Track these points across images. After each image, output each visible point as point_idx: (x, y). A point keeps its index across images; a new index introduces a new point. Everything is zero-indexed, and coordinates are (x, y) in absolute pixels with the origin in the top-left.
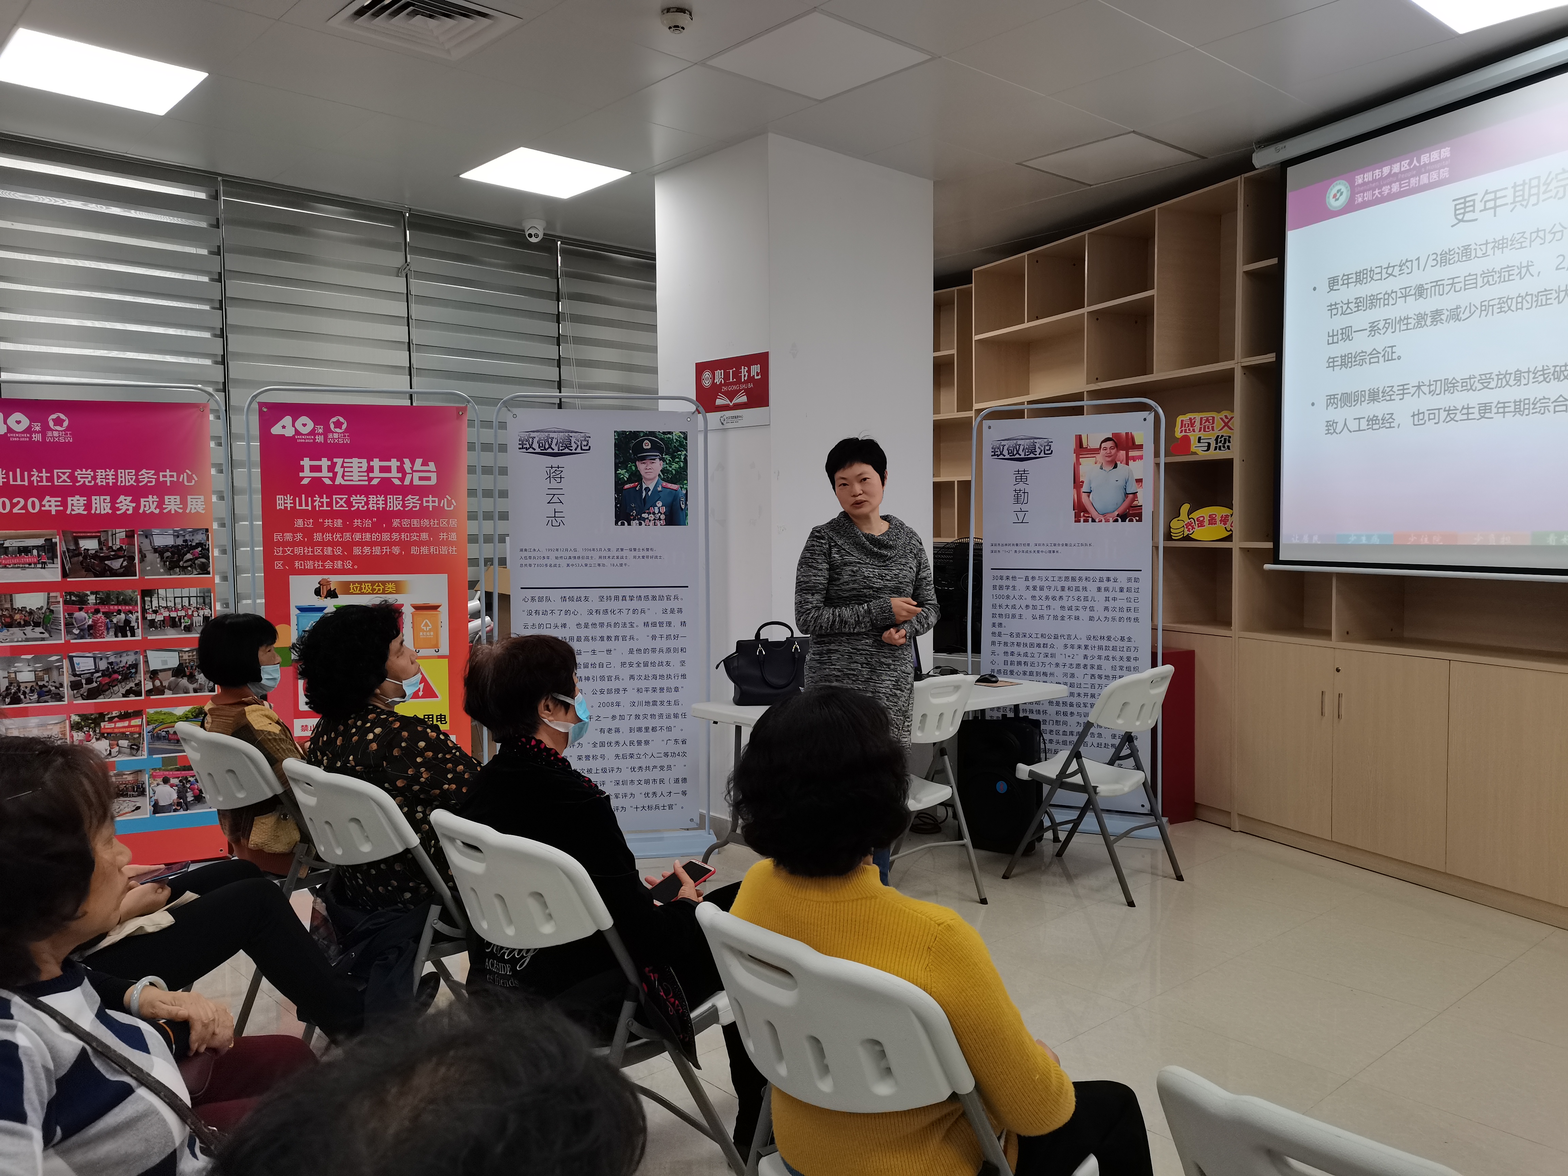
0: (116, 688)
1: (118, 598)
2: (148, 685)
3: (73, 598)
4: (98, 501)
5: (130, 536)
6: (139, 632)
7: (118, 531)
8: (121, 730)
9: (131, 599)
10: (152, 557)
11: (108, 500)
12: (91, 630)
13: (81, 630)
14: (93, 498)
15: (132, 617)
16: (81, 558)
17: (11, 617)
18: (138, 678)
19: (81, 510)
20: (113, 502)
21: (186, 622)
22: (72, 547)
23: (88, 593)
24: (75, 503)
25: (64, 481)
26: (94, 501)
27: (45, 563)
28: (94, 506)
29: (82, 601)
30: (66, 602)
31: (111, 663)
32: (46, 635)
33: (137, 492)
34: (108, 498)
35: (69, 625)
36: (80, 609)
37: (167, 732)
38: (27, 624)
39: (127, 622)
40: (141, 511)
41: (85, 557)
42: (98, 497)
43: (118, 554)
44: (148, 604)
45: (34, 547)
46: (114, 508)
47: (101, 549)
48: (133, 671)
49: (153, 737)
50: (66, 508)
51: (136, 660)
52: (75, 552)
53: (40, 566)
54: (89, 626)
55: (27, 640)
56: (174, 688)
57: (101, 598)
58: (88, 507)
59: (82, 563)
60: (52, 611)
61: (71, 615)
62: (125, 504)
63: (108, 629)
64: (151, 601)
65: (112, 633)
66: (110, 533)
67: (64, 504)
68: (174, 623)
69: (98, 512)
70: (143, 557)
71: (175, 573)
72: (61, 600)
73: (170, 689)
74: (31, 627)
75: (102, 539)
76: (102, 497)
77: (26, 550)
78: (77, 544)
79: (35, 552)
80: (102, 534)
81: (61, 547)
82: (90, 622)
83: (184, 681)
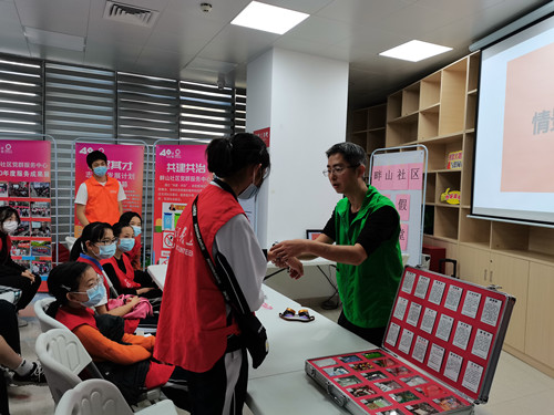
0: (23, 233)
1: (23, 204)
2: (32, 233)
3: (11, 203)
4: (19, 172)
5: (28, 184)
6: (29, 215)
8: (24, 247)
9: (27, 204)
10: (34, 191)
11: (22, 172)
15: (28, 210)
16: (13, 190)
18: (29, 230)
21: (43, 213)
22: (11, 187)
23: (16, 201)
24: (12, 173)
25: (10, 166)
27: (4, 191)
29: (14, 204)
33: (30, 170)
37: (37, 249)
39: (26, 212)
40: (31, 176)
43: (24, 190)
44: (32, 206)
45: (1, 186)
46: (23, 175)
47: (19, 188)
48: (27, 228)
49: (33, 250)
51: (28, 224)
57: (19, 204)
58: (16, 174)
62: (26, 174)
63: (20, 213)
66: (22, 183)
67: (9, 173)
68: (39, 213)
69: (19, 176)
70: (31, 191)
71: (40, 197)
72: (8, 203)
73: (38, 235)
75: (20, 185)
81: (8, 187)
83: (42, 233)
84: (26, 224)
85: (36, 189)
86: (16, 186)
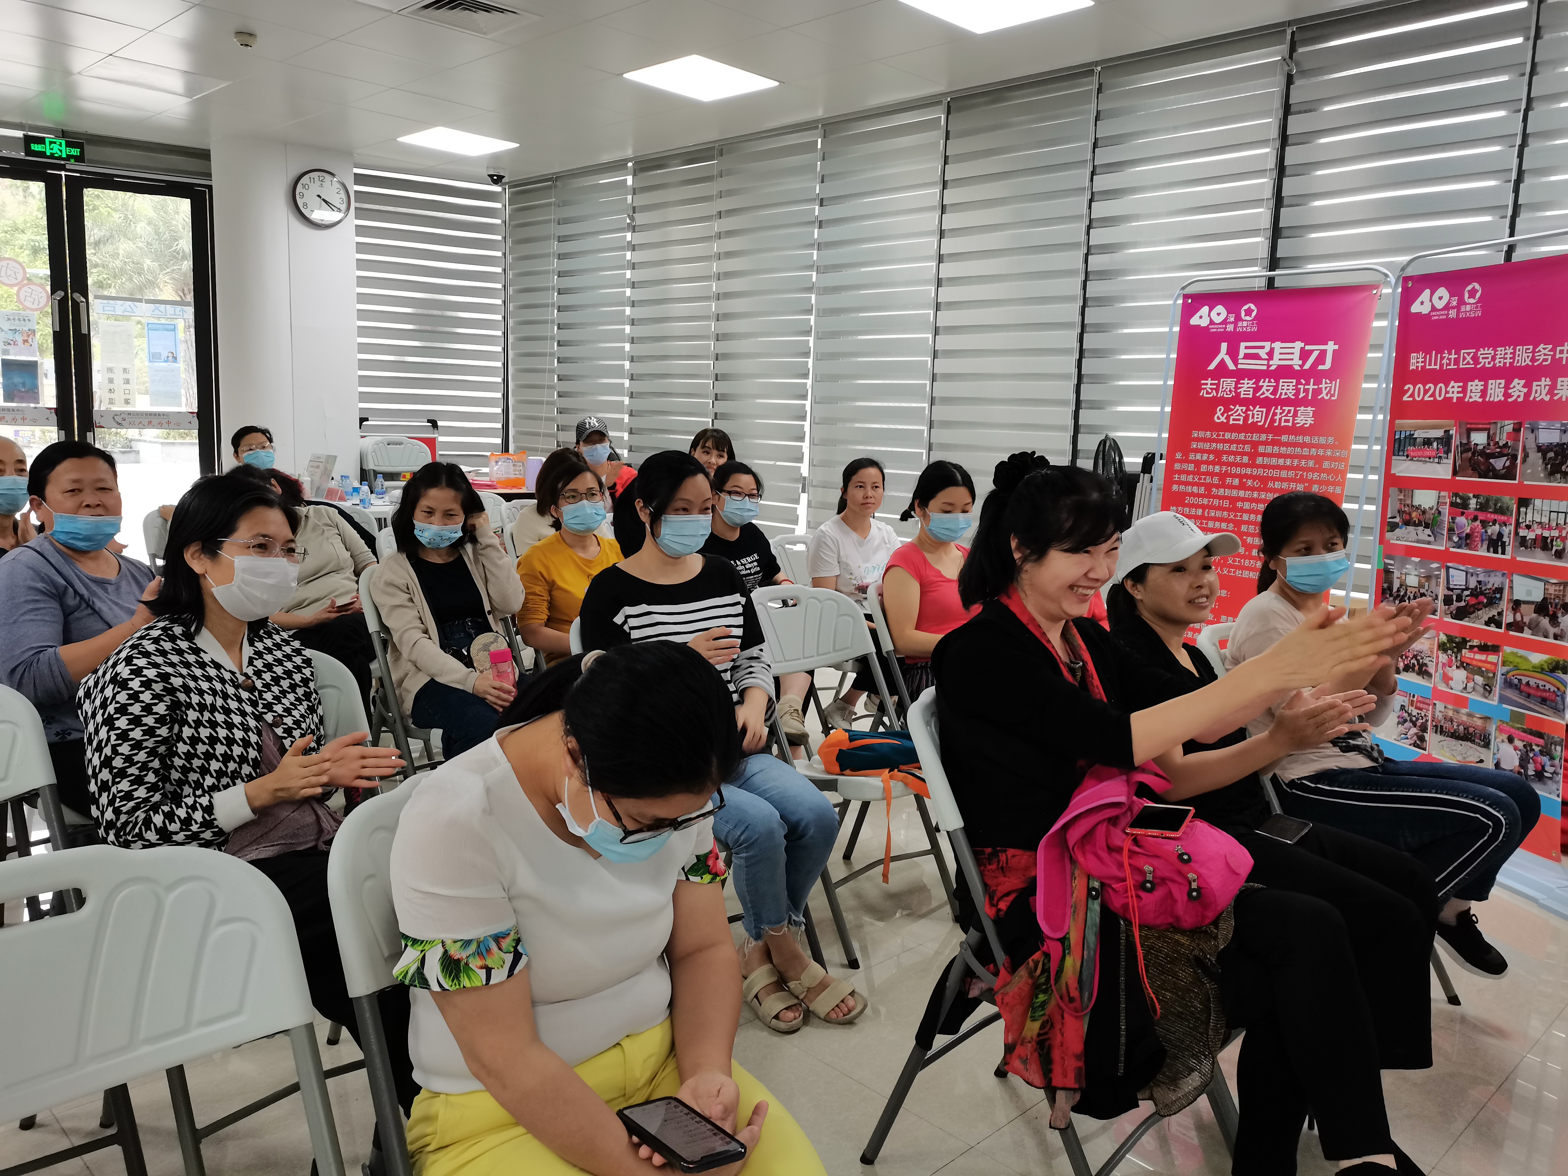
0: (1480, 612)
1: (1496, 505)
2: (1508, 618)
3: (1458, 501)
4: (1493, 387)
5: (1517, 430)
6: (1509, 549)
7: (1507, 422)
8: (1480, 664)
9: (1508, 508)
10: (1535, 457)
11: (1502, 385)
12: (1467, 540)
13: (1460, 538)
14: (1490, 382)
15: (1506, 530)
16: (1470, 454)
17: (1410, 514)
18: (1501, 606)
19: (1476, 398)
20: (1507, 387)
21: (1558, 545)
22: (1465, 441)
23: (1471, 495)
24: (1473, 388)
25: (1468, 363)
26: (1490, 386)
27: (1440, 457)
28: (1489, 392)
29: (1465, 505)
30: (1452, 504)
31: (1479, 582)
32: (1432, 539)
33: (1530, 374)
34: (1503, 382)
35: (1451, 530)
36: (1462, 514)
37: (1520, 680)
38: (1419, 524)
39: (1500, 535)
40: (1531, 399)
41: (1473, 454)
42: (1493, 381)
43: (1504, 451)
44: (1522, 515)
45: (1436, 439)
46: (1507, 395)
47: (1489, 444)
48: (1498, 596)
49: (1506, 680)
50: (1465, 396)
51: (1502, 583)
52: (1466, 447)
53: (1436, 460)
54: (1467, 534)
55: (1418, 541)
56: (1534, 627)
57: (1481, 504)
58: (1484, 393)
59: (1470, 459)
60: (1439, 513)
61: (1453, 519)
62: (1518, 388)
63: (1482, 541)
64: (1526, 514)
65: (1485, 546)
66: (1499, 425)
67: (1464, 390)
68: (1544, 544)
69: (1491, 399)
70: (1526, 456)
71: (1555, 480)
72: (1448, 501)
73: (1530, 628)
74: (1422, 528)
75: (1491, 433)
76: (1498, 381)
77: (1428, 442)
78: (1469, 437)
79: (1435, 444)
80: (1492, 427)
81: (1455, 442)
82: (1468, 531)
83: (1545, 622)
84: (1495, 580)
85: (1543, 450)
86: (1479, 438)
